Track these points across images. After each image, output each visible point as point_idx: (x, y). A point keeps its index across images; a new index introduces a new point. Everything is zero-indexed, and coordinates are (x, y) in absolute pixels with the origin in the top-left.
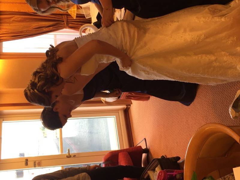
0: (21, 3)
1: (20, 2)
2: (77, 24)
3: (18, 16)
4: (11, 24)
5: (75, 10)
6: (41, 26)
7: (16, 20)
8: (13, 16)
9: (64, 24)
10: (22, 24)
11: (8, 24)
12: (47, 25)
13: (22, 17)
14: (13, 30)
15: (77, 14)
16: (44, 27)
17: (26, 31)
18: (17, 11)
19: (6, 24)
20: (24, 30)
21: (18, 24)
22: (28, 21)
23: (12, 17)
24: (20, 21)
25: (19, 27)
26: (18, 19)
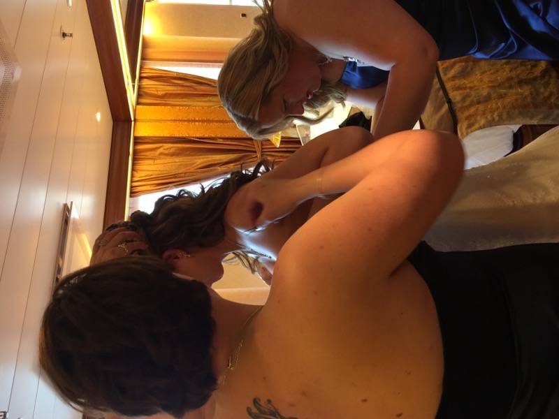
0: (175, 121)
1: (173, 119)
2: (281, 156)
3: (170, 145)
4: (157, 162)
6: (213, 163)
7: (166, 152)
8: (161, 145)
9: (257, 157)
10: (177, 159)
11: (151, 162)
12: (225, 161)
13: (178, 147)
14: (159, 172)
15: (282, 138)
16: (218, 164)
17: (185, 173)
18: (168, 135)
19: (147, 162)
20: (180, 171)
21: (169, 160)
22: (188, 153)
23: (159, 148)
24: (172, 155)
25: (172, 166)
26: (171, 151)
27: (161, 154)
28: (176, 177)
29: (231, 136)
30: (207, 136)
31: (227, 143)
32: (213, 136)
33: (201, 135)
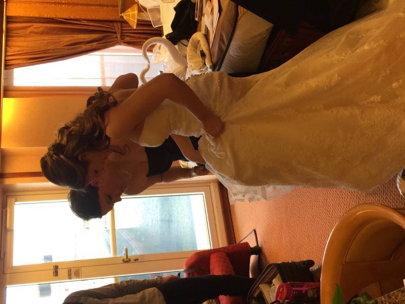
2: (138, 37)
3: (39, 25)
4: (27, 39)
5: (135, 14)
6: (77, 41)
7: (36, 31)
8: (31, 24)
9: (117, 37)
10: (46, 37)
12: (89, 40)
13: (47, 27)
14: (30, 48)
15: (138, 21)
16: (82, 42)
17: (53, 50)
18: (37, 16)
19: (19, 39)
20: (49, 48)
21: (39, 38)
22: (55, 32)
23: (29, 27)
24: (42, 33)
25: (41, 43)
26: (40, 30)
27: (32, 32)
28: (45, 53)
29: (93, 18)
30: (72, 17)
31: (91, 24)
32: (78, 17)
33: (67, 17)
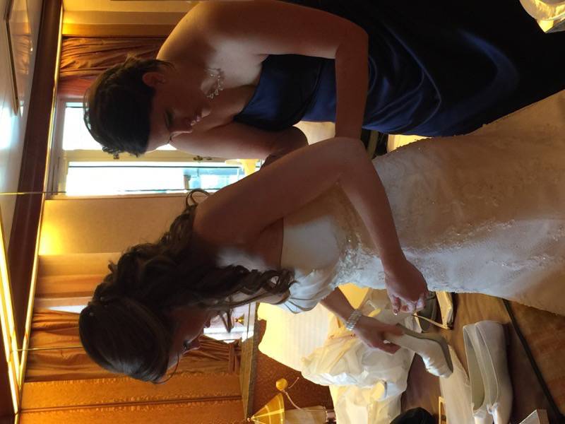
0: (92, 406)
1: (89, 403)
5: (278, 415)
